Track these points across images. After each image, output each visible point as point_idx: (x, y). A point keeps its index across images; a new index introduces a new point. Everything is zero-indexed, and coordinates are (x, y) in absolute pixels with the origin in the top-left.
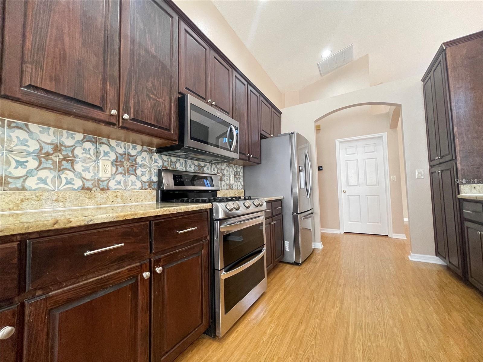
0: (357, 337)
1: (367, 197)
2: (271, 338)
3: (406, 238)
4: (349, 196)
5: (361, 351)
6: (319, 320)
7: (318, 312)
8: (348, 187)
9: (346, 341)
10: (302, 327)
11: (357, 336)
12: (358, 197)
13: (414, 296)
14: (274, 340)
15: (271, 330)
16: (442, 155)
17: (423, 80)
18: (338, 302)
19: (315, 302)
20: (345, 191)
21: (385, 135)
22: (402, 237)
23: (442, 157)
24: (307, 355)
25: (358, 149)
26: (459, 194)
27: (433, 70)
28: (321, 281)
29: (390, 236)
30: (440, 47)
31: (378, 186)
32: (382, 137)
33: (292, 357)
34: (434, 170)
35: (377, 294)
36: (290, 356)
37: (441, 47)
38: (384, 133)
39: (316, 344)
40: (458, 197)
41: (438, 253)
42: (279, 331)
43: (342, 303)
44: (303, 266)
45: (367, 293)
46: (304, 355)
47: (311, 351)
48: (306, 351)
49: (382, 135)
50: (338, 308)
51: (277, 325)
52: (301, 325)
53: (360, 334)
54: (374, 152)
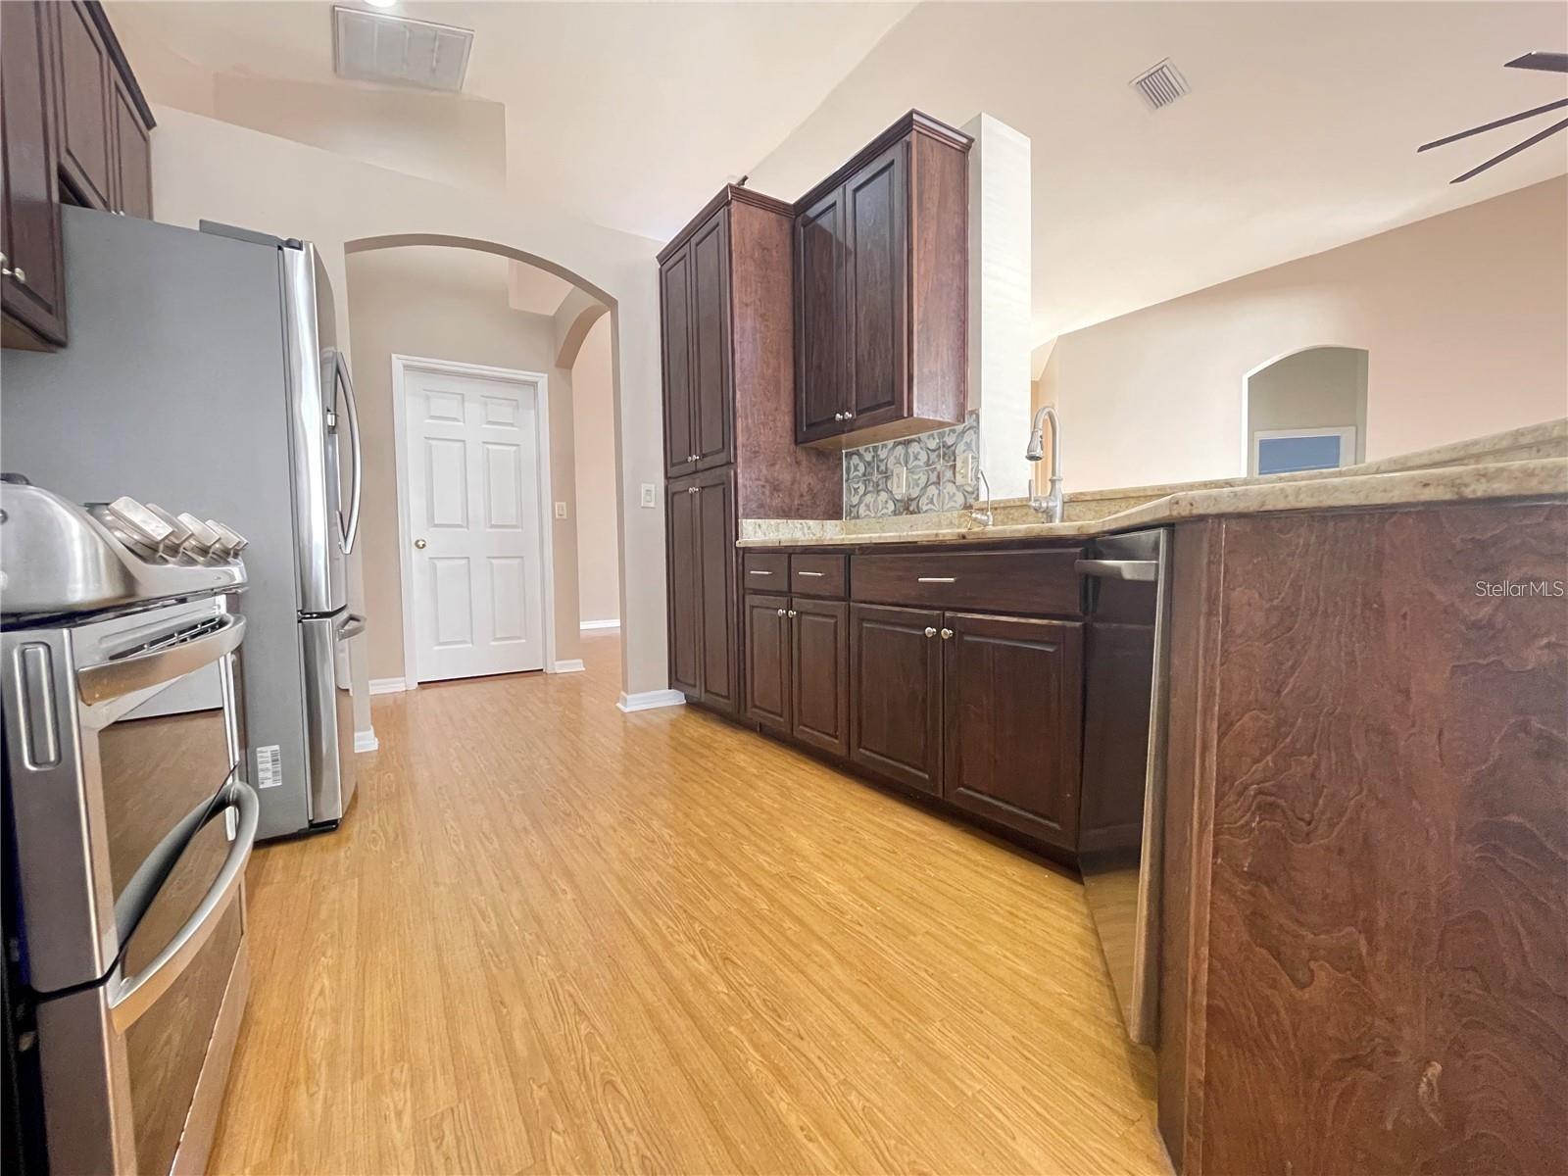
0: (665, 932)
1: (491, 564)
2: (433, 1146)
3: (584, 669)
4: (436, 561)
5: (699, 956)
6: (547, 956)
7: (527, 936)
8: (431, 529)
9: (655, 961)
10: (519, 1014)
11: (664, 928)
12: (464, 561)
13: (655, 796)
14: (449, 1138)
15: (407, 1119)
16: (703, 452)
17: (664, 258)
18: (554, 877)
19: (492, 915)
20: (421, 543)
21: (542, 380)
22: (576, 666)
23: (704, 456)
24: (598, 1078)
25: (466, 404)
26: (737, 539)
27: (694, 241)
28: (457, 844)
29: (549, 671)
30: (721, 193)
31: (520, 530)
32: (534, 385)
33: (560, 1126)
34: (678, 486)
35: (624, 810)
36: (548, 1130)
37: (723, 194)
38: (542, 375)
39: (593, 1027)
40: (737, 545)
41: (677, 679)
42: (441, 1093)
43: (569, 875)
44: (354, 829)
45: (605, 818)
46: (589, 1089)
47: (598, 1058)
48: (584, 1070)
49: (537, 379)
50: (568, 890)
51: (417, 1082)
52: (505, 1011)
53: (666, 920)
54: (512, 425)
